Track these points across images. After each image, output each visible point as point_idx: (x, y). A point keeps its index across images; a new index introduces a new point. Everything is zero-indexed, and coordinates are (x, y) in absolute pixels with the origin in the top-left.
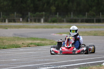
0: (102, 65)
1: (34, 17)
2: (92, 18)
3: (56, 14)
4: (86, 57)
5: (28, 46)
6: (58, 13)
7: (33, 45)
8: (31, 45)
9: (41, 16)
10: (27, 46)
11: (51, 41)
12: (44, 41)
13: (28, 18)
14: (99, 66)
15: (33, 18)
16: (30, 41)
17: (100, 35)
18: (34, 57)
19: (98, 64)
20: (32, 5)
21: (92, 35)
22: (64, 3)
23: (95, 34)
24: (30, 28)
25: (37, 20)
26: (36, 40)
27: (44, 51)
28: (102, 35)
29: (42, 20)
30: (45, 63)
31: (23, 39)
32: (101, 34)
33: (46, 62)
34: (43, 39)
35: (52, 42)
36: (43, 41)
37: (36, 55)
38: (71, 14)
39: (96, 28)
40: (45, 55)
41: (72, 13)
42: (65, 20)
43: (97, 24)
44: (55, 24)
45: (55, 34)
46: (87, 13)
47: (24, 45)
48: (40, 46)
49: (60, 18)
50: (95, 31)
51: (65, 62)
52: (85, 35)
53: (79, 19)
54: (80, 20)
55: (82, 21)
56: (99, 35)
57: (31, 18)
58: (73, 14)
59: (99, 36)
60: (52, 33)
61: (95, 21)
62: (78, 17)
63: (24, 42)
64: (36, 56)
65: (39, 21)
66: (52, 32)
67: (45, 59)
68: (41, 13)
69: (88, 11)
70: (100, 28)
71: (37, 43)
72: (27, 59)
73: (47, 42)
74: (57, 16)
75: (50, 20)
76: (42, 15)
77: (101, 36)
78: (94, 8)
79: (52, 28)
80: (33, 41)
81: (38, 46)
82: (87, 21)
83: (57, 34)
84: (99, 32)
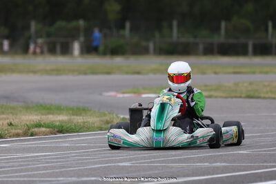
1: (49, 35)
2: (242, 40)
3: (123, 27)
4: (218, 168)
5: (29, 132)
6: (128, 25)
7: (43, 129)
8: (36, 129)
9: (74, 36)
10: (25, 134)
11: (105, 115)
12: (80, 115)
13: (30, 38)
16: (34, 118)
17: (267, 96)
18: (45, 168)
21: (240, 97)
23: (252, 94)
24: (35, 72)
25: (58, 48)
26: (53, 114)
27: (82, 148)
28: (273, 96)
29: (76, 47)
31: (13, 108)
32: (271, 91)
34: (78, 109)
35: (107, 118)
36: (78, 118)
38: (171, 27)
39: (254, 73)
40: (82, 163)
41: (175, 23)
42: (151, 45)
43: (258, 60)
44: (118, 60)
45: (117, 91)
46: (223, 24)
47: (13, 131)
48: (67, 132)
49: (135, 39)
50: (251, 84)
52: (216, 97)
54: (201, 47)
55: (209, 51)
56: (262, 95)
58: (179, 26)
59: (264, 98)
60: (107, 91)
61: (250, 49)
62: (195, 37)
63: (15, 121)
65: (66, 50)
66: (109, 89)
67: (83, 176)
68: (74, 24)
69: (228, 19)
70: (266, 73)
71: (57, 124)
72: (24, 176)
73: (92, 119)
74: (127, 32)
76: (77, 29)
77: (269, 98)
79: (108, 73)
80: (44, 117)
81: (60, 132)
82: (225, 50)
83: (124, 93)
84: (265, 86)
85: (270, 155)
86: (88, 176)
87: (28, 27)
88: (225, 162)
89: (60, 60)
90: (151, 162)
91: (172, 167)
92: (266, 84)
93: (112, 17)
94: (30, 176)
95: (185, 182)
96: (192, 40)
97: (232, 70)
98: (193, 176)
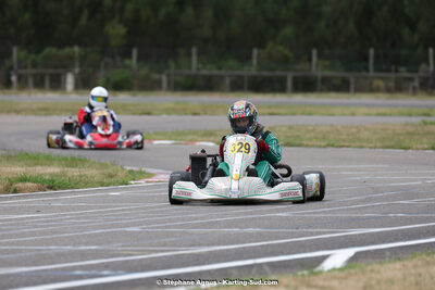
0: (321, 272)
1: (35, 65)
2: (279, 73)
3: (129, 55)
4: (251, 234)
5: (11, 188)
6: (135, 52)
7: (29, 184)
8: (20, 185)
9: (66, 65)
10: (7, 191)
11: (106, 166)
12: (76, 166)
13: (11, 68)
14: (306, 272)
15: (31, 71)
16: (18, 170)
17: (310, 143)
18: (33, 234)
19: (302, 264)
20: (27, 16)
22: (163, 11)
23: (291, 140)
24: (17, 112)
25: (47, 82)
26: (41, 165)
27: (79, 208)
28: (318, 143)
29: (70, 80)
30: (82, 260)
32: (316, 138)
33: (84, 255)
35: (110, 170)
36: (73, 170)
37: (42, 226)
38: (189, 54)
39: (294, 114)
40: (79, 228)
41: (194, 50)
42: (164, 78)
43: (299, 98)
44: (123, 97)
46: (255, 52)
48: (60, 188)
49: (144, 71)
50: (290, 128)
51: (165, 257)
53: (222, 78)
54: (227, 81)
55: (238, 86)
56: (305, 143)
57: (23, 72)
58: (199, 54)
59: (307, 146)
61: (289, 83)
62: (220, 68)
64: (44, 233)
65: (57, 84)
67: (80, 244)
68: (67, 50)
69: (261, 45)
70: (310, 114)
71: (47, 177)
72: (7, 244)
73: (90, 172)
74: (133, 61)
76: (71, 58)
77: (313, 146)
78: (288, 31)
80: (30, 169)
81: (51, 188)
82: (257, 86)
84: (308, 131)
85: (316, 219)
86: (86, 244)
87: (9, 55)
88: (259, 227)
89: (50, 97)
90: (166, 227)
91: (193, 234)
92: (310, 128)
93: (114, 42)
94: (12, 244)
95: (211, 252)
96: (215, 72)
97: (267, 111)
98: (219, 245)
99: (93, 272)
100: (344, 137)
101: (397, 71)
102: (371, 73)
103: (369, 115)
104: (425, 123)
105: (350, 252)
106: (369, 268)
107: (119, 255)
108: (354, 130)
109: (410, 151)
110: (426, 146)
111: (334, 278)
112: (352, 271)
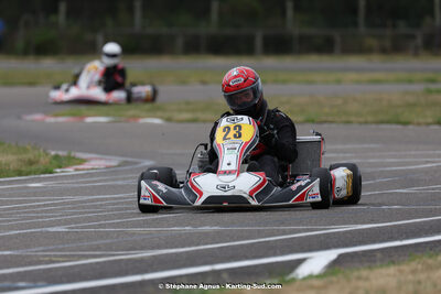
0: (294, 280)
2: (245, 30)
3: (55, 10)
4: (206, 234)
6: (63, 7)
11: (25, 151)
19: (271, 270)
28: (295, 119)
35: (26, 157)
38: (131, 10)
44: (48, 63)
45: (46, 113)
46: (215, 5)
49: (75, 30)
51: (97, 263)
52: (204, 121)
54: (180, 42)
55: (193, 47)
58: (144, 8)
60: (31, 112)
61: (259, 42)
62: (170, 25)
66: (32, 107)
70: (284, 82)
75: (20, 44)
79: (32, 84)
83: (56, 115)
84: (281, 103)
90: (100, 226)
92: (284, 99)
96: (164, 30)
98: (167, 248)
99: (7, 284)
100: (327, 110)
101: (394, 26)
102: (362, 29)
103: (358, 82)
104: (429, 92)
105: (332, 255)
106: (356, 274)
107: (40, 263)
108: (340, 102)
109: (411, 127)
110: (430, 120)
111: (312, 287)
112: (334, 279)
